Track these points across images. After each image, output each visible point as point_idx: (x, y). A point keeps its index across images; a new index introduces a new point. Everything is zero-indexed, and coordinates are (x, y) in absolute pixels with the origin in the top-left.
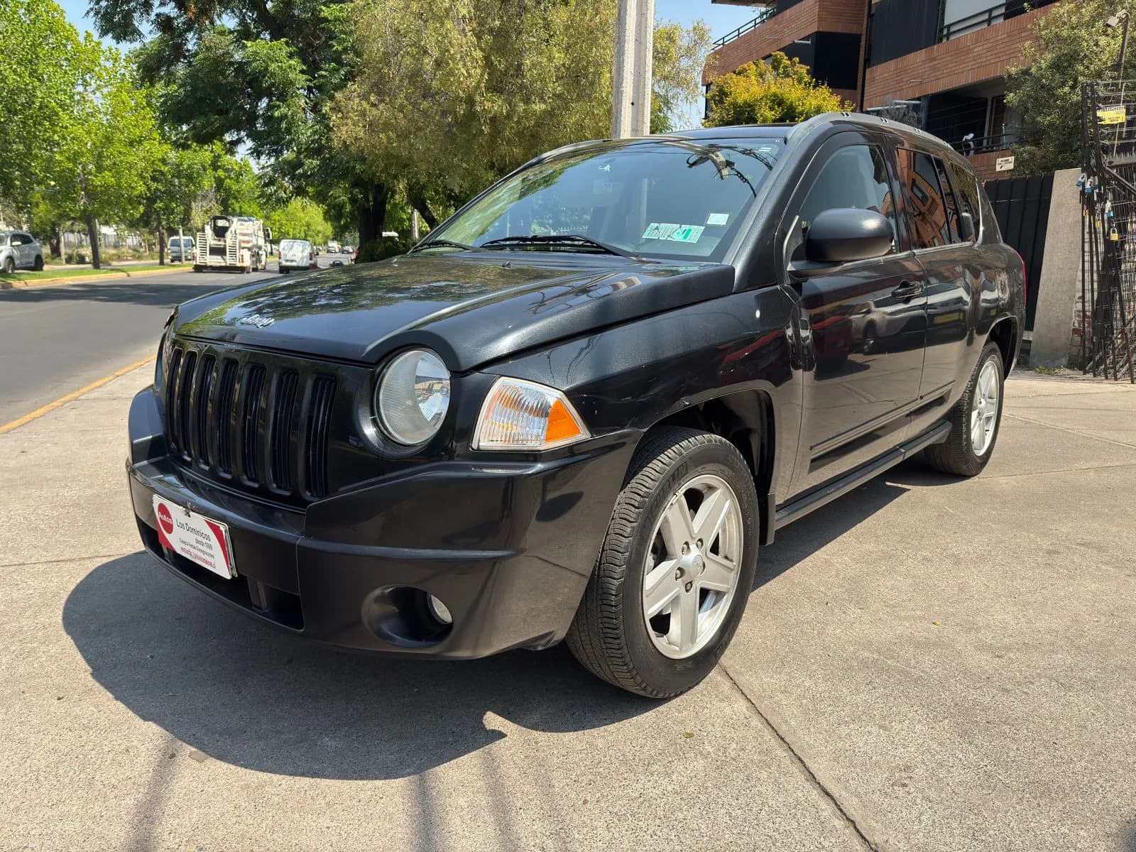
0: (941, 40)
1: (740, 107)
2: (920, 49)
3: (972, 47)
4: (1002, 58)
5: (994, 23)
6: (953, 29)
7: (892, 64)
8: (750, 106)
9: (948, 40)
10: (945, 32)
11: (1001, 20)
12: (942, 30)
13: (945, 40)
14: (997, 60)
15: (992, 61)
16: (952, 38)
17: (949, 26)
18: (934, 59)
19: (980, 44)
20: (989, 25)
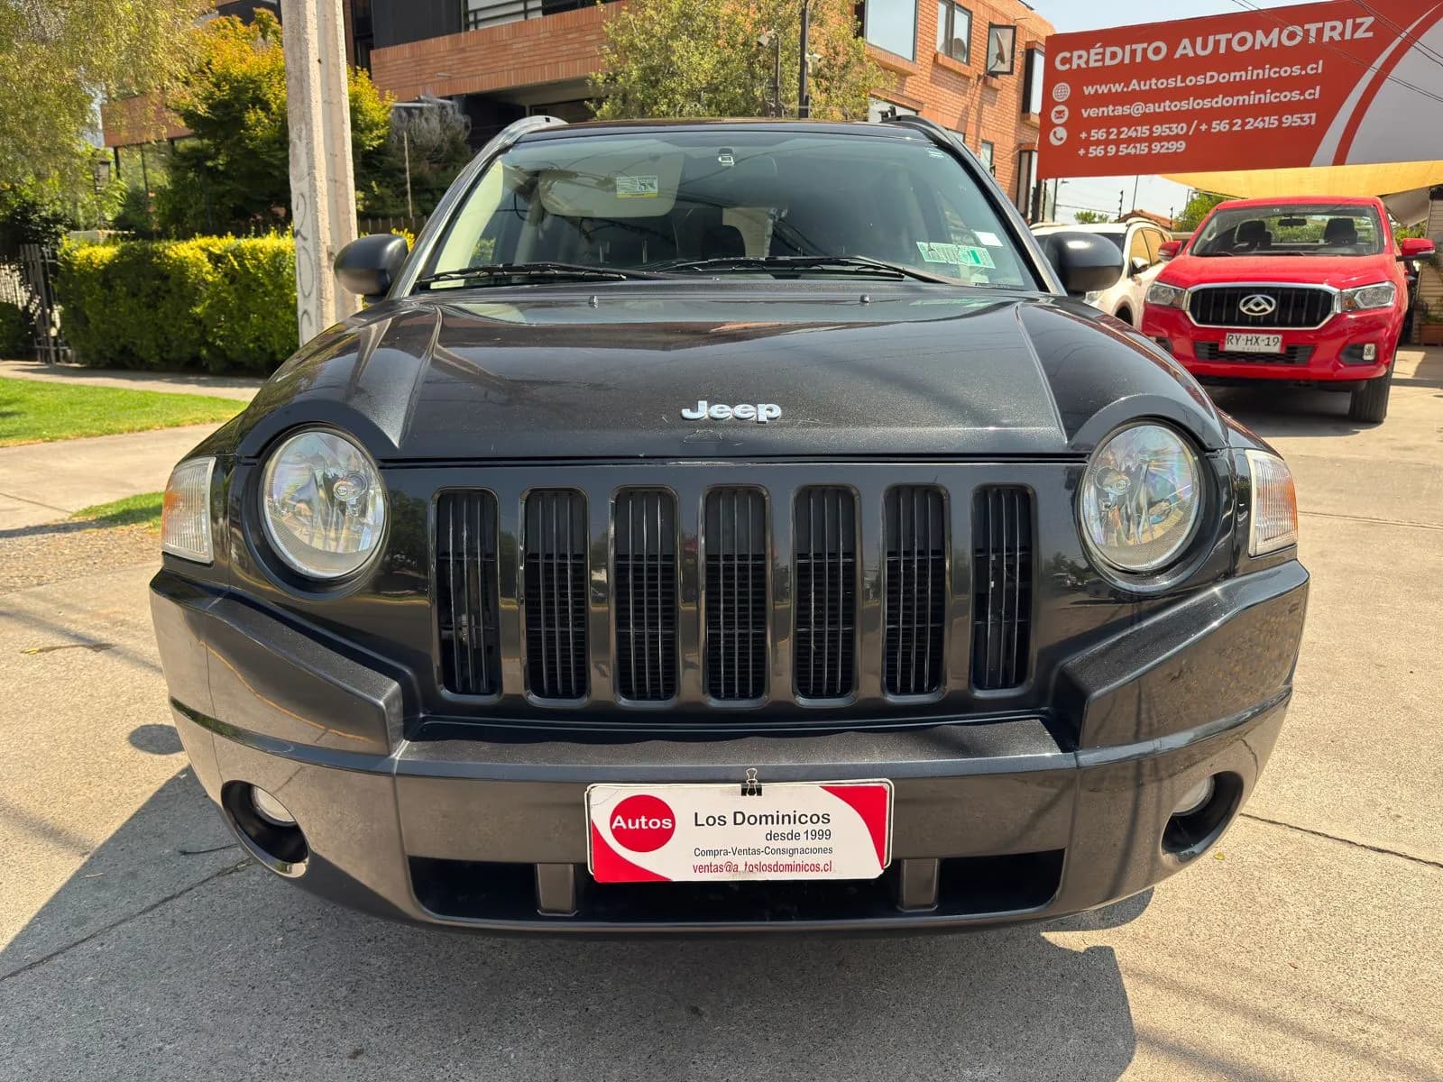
0: (467, 27)
1: (238, 82)
2: (443, 35)
3: (509, 42)
4: (549, 61)
5: (532, 16)
6: (481, 16)
7: (405, 50)
8: (253, 82)
9: (476, 28)
10: (471, 18)
11: (539, 15)
12: (466, 15)
13: (472, 29)
14: (543, 62)
15: (538, 63)
16: (482, 27)
17: (475, 12)
18: (463, 50)
19: (520, 40)
20: (526, 18)
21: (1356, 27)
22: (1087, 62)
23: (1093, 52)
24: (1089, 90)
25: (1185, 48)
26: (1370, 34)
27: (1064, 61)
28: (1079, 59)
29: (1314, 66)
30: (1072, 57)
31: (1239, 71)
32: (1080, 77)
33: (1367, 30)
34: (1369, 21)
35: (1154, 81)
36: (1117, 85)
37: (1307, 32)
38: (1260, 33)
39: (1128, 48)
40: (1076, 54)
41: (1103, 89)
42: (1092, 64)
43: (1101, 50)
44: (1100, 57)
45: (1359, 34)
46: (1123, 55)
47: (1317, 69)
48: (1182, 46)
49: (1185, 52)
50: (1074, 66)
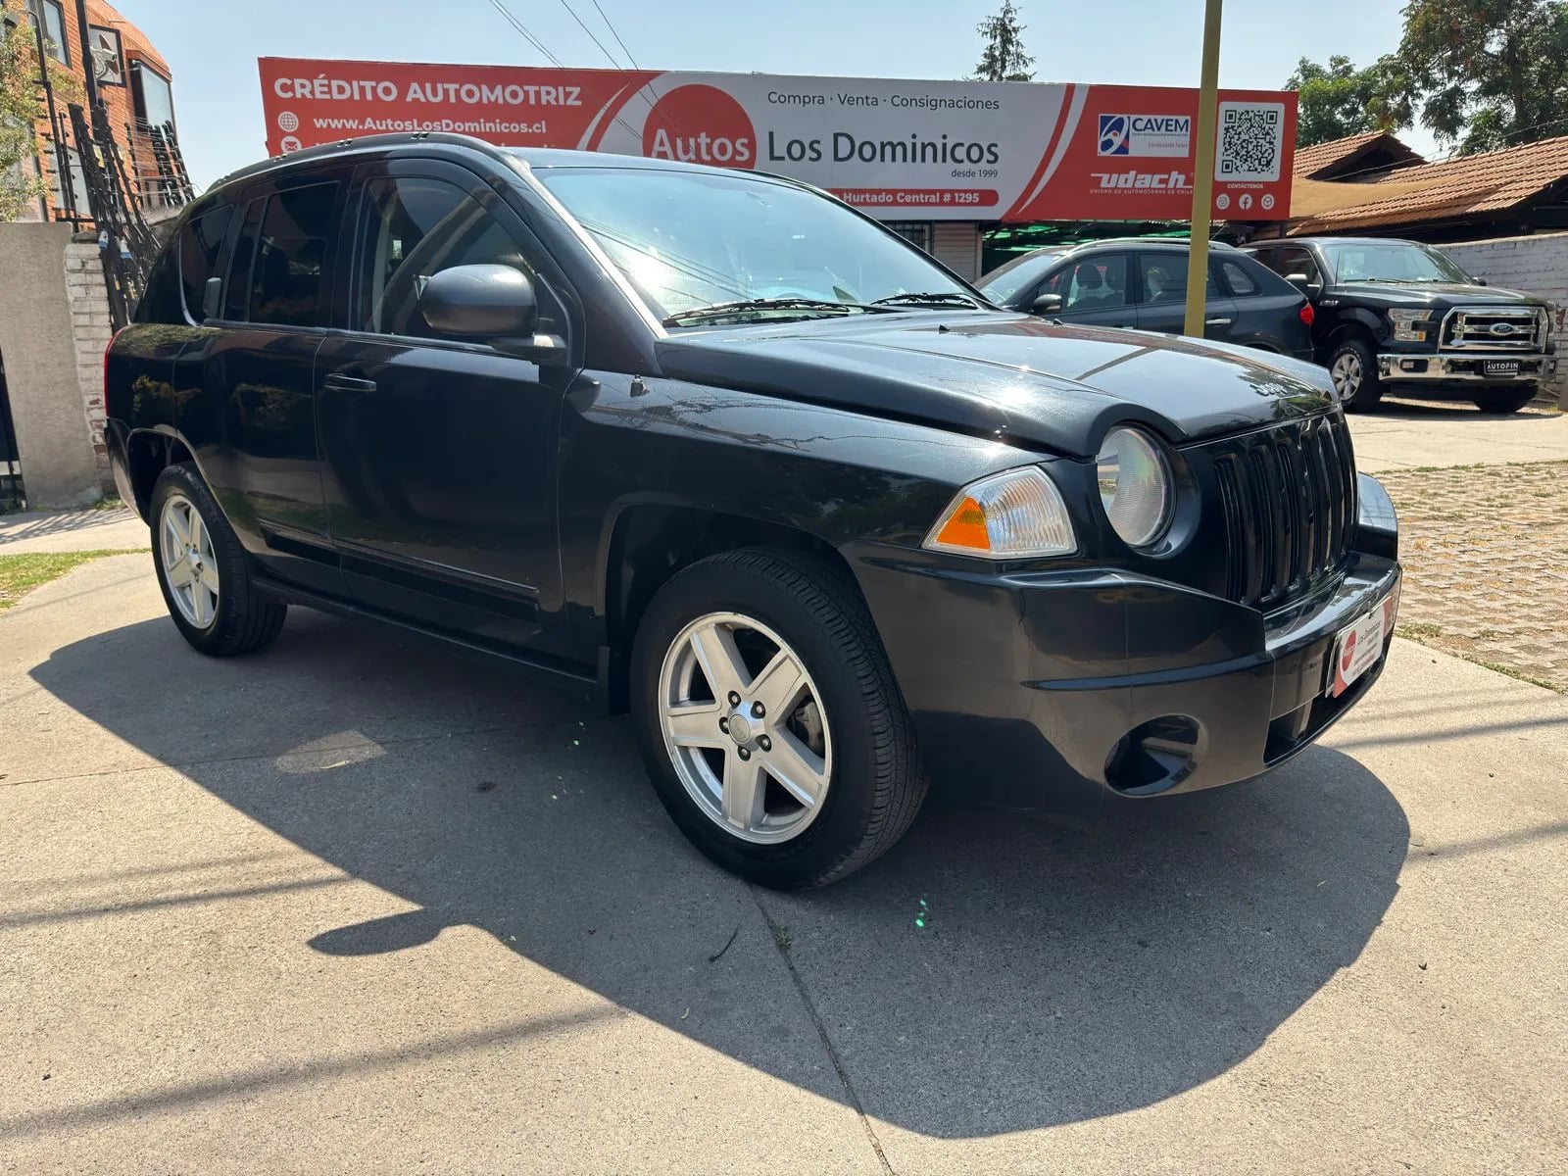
21: (567, 95)
22: (312, 92)
23: (316, 82)
24: (320, 123)
25: (414, 92)
26: (579, 103)
27: (284, 88)
28: (302, 88)
29: (539, 126)
30: (293, 83)
31: (473, 122)
32: (306, 109)
33: (576, 99)
34: (576, 91)
35: (389, 122)
36: (351, 121)
37: (526, 93)
38: (484, 88)
39: (355, 84)
40: (298, 82)
41: (336, 124)
42: (318, 96)
43: (326, 82)
44: (326, 89)
45: (570, 102)
46: (352, 90)
47: (541, 128)
48: (411, 91)
49: (416, 96)
50: (299, 96)
